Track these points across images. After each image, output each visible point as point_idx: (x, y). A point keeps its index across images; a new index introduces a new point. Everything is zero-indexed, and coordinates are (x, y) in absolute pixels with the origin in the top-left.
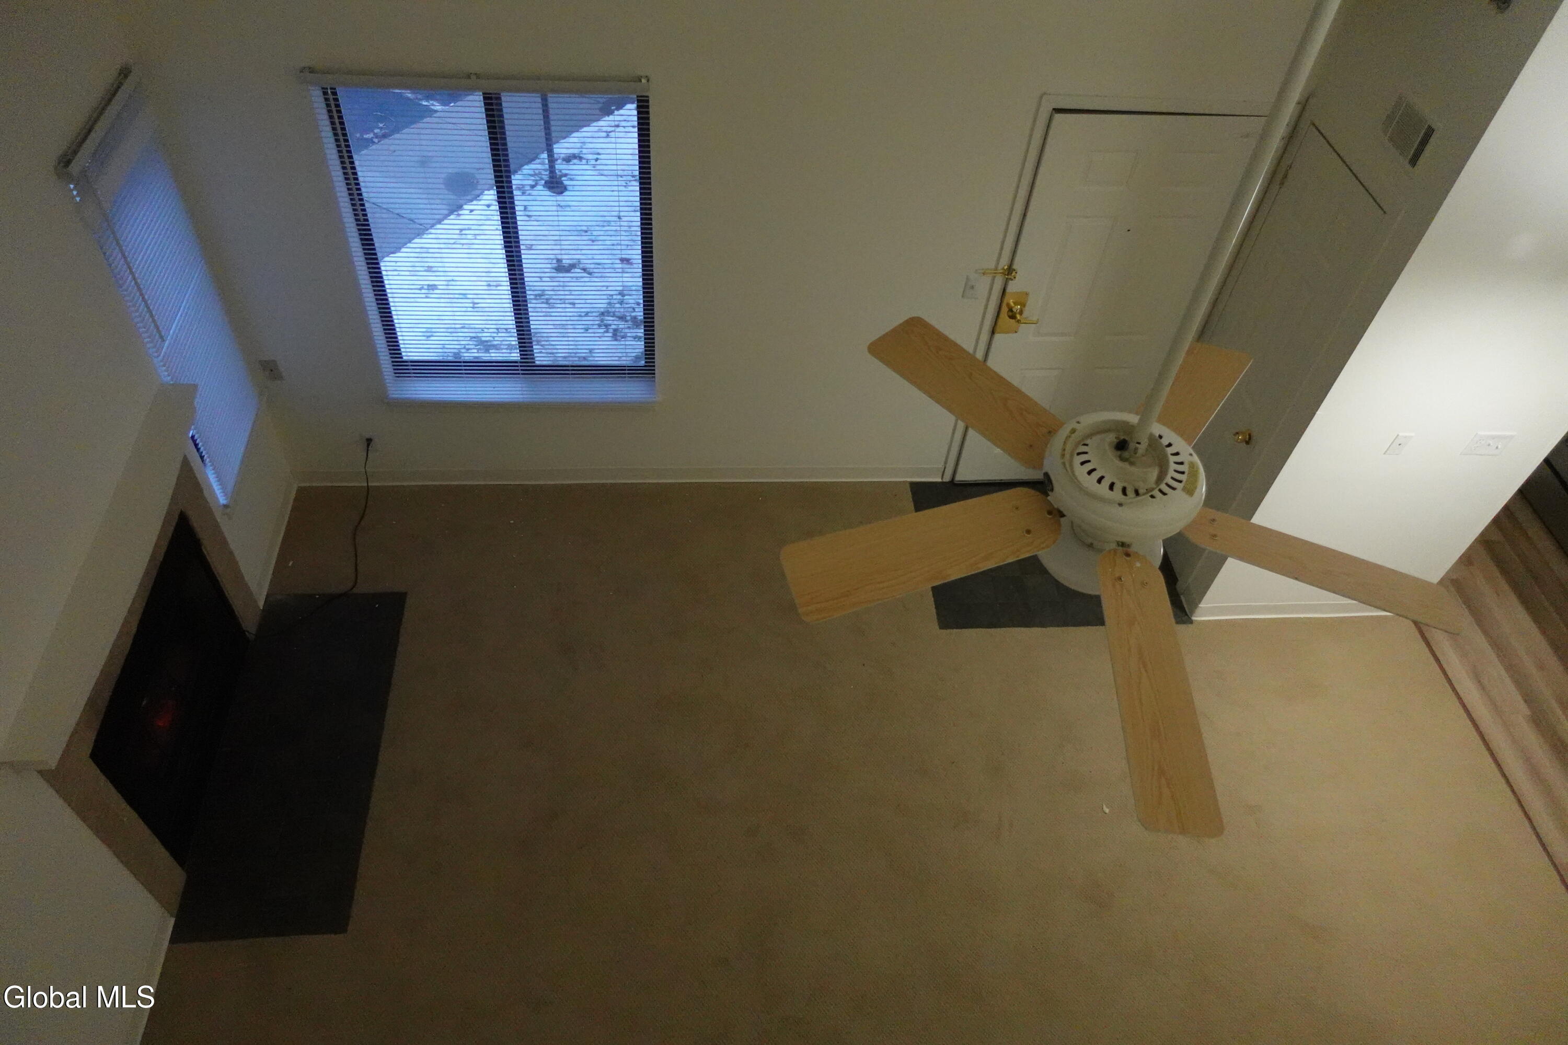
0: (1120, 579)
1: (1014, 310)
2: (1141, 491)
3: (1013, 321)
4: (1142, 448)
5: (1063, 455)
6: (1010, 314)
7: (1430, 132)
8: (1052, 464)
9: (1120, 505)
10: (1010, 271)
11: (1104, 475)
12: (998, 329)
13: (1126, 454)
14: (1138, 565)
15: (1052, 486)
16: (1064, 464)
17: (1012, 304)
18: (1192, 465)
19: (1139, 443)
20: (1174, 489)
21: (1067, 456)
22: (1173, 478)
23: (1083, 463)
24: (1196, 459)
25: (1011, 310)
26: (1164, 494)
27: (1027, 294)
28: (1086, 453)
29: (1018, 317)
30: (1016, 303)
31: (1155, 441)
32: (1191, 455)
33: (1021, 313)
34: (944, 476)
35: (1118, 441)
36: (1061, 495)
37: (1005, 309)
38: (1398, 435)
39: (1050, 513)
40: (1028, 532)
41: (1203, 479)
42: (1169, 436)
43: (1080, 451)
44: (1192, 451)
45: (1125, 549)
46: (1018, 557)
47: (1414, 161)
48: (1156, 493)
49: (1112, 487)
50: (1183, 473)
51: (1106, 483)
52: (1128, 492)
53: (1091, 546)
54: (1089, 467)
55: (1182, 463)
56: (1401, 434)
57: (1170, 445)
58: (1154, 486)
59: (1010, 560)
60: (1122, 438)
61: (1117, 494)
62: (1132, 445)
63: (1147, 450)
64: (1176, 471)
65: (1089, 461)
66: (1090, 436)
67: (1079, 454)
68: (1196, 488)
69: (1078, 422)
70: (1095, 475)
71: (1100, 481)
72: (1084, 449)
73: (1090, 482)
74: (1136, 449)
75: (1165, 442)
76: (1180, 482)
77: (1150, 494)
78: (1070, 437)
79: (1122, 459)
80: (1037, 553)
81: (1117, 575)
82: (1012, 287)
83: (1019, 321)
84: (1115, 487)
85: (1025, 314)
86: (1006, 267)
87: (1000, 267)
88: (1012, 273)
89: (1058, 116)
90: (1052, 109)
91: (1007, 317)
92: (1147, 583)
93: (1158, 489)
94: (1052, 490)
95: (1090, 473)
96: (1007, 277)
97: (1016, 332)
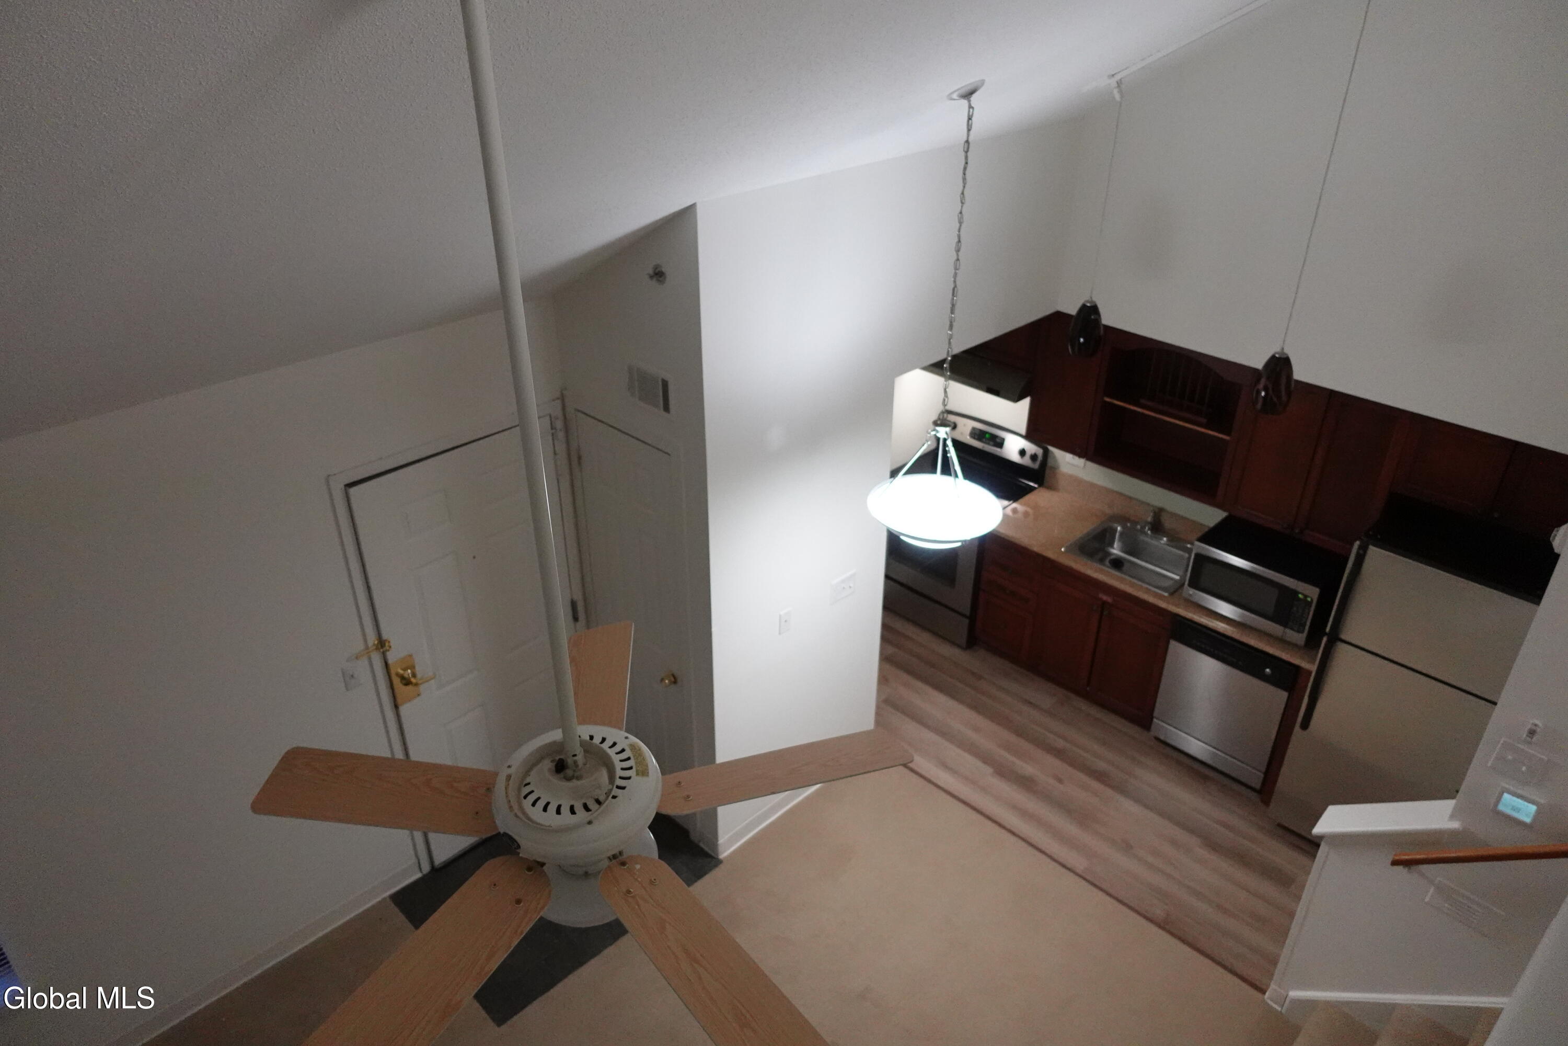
0: (629, 892)
1: (406, 675)
2: (601, 798)
3: (410, 687)
4: (580, 758)
5: (511, 807)
6: (404, 682)
7: (665, 384)
8: (505, 823)
9: (590, 823)
10: (382, 644)
11: (559, 803)
12: (399, 701)
13: (569, 772)
14: (638, 867)
15: (517, 842)
16: (516, 816)
17: (401, 672)
18: (633, 747)
19: (575, 755)
20: (629, 778)
21: (516, 807)
22: (622, 769)
23: (534, 804)
24: (633, 739)
25: (402, 678)
26: (624, 788)
27: (410, 656)
28: (532, 792)
29: (413, 680)
30: (405, 669)
31: (589, 747)
32: (626, 738)
33: (414, 675)
34: (423, 869)
35: (555, 764)
36: (530, 847)
37: (397, 681)
38: (780, 616)
39: (529, 869)
40: (518, 902)
41: (650, 755)
42: (599, 731)
43: (523, 794)
44: (627, 735)
45: (617, 860)
46: (522, 933)
47: (666, 408)
48: (615, 792)
49: (572, 810)
50: (629, 759)
51: (565, 810)
52: (590, 807)
53: (586, 875)
54: (541, 804)
55: (623, 750)
56: (782, 613)
57: (604, 740)
58: (610, 787)
59: (516, 942)
60: (557, 758)
61: (581, 814)
62: (570, 761)
63: (585, 757)
64: (621, 761)
65: (539, 798)
66: (527, 773)
67: (525, 797)
68: (647, 766)
69: (509, 767)
70: (552, 808)
71: (558, 812)
72: (526, 790)
73: (550, 819)
74: (575, 762)
75: (597, 740)
76: (631, 768)
77: (611, 796)
78: (508, 784)
79: (569, 779)
80: (541, 914)
81: (624, 890)
82: (392, 657)
83: (416, 684)
84: (576, 809)
85: (419, 676)
86: (376, 642)
87: (370, 643)
88: (385, 644)
89: (353, 491)
90: (343, 486)
91: (404, 687)
92: (655, 880)
93: (615, 787)
94: (519, 847)
95: (545, 809)
96: (382, 650)
97: (419, 695)
